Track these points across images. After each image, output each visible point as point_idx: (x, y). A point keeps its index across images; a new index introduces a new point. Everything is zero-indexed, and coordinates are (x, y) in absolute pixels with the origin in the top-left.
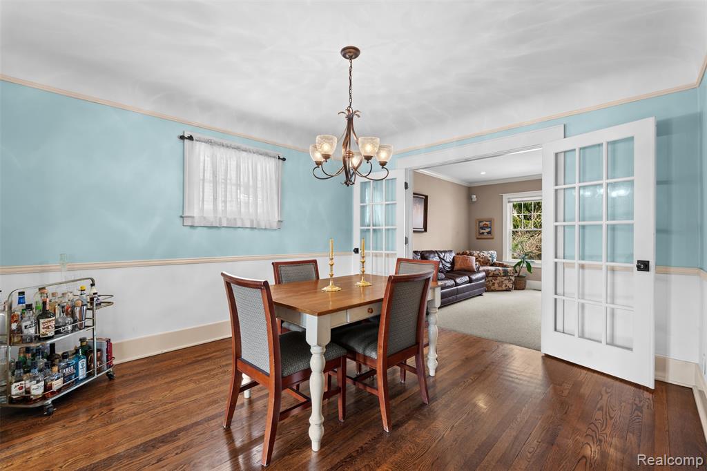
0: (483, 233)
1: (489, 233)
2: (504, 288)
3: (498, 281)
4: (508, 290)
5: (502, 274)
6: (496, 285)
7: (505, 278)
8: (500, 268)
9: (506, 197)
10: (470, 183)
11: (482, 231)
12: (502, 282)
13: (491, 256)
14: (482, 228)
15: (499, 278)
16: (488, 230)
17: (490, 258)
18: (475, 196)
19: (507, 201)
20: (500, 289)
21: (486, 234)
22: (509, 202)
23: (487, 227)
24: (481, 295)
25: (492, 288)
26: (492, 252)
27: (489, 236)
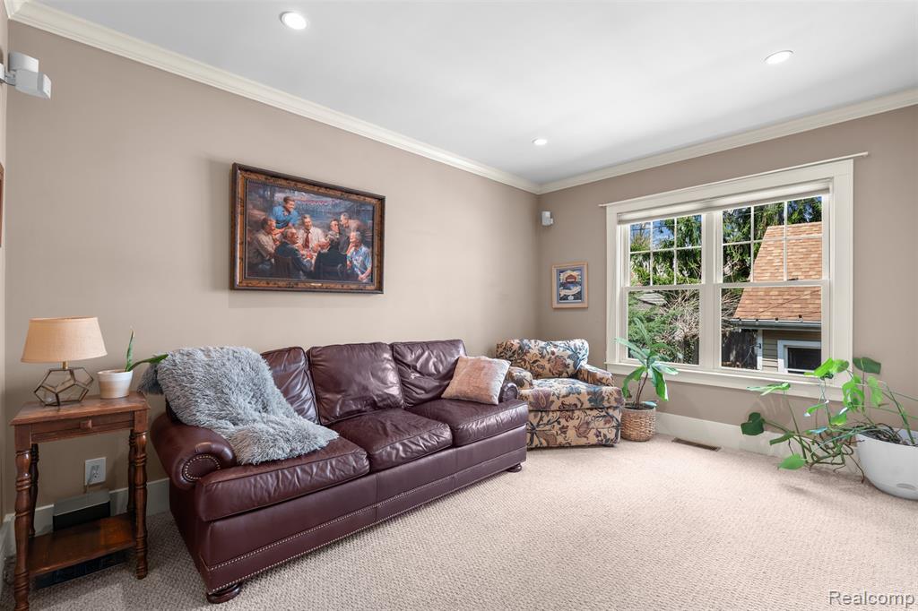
0: (565, 298)
1: (578, 296)
2: (593, 439)
3: (576, 422)
4: (606, 444)
5: (587, 405)
6: (571, 434)
7: (595, 413)
8: (582, 386)
9: (612, 210)
10: (541, 183)
11: (563, 292)
12: (588, 423)
13: (575, 356)
14: (565, 285)
15: (577, 413)
16: (575, 290)
17: (569, 362)
18: (547, 214)
19: (615, 221)
20: (583, 441)
21: (571, 298)
22: (621, 222)
23: (575, 283)
24: (513, 469)
25: (560, 439)
26: (578, 342)
27: (578, 304)
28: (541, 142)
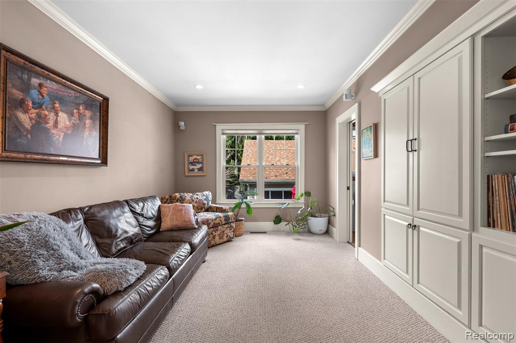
0: (193, 170)
1: (201, 169)
2: (225, 239)
3: (218, 232)
4: (229, 241)
5: (224, 222)
6: (217, 238)
7: (226, 226)
8: (221, 214)
9: (219, 127)
10: (178, 105)
11: (191, 167)
12: (223, 232)
13: (207, 199)
14: (192, 163)
15: (220, 227)
16: (199, 166)
17: (205, 202)
18: (183, 123)
19: (221, 133)
20: (222, 241)
21: (196, 170)
22: (223, 134)
23: (198, 163)
24: (204, 262)
25: (213, 242)
26: (207, 193)
27: (201, 173)
28: (199, 87)
